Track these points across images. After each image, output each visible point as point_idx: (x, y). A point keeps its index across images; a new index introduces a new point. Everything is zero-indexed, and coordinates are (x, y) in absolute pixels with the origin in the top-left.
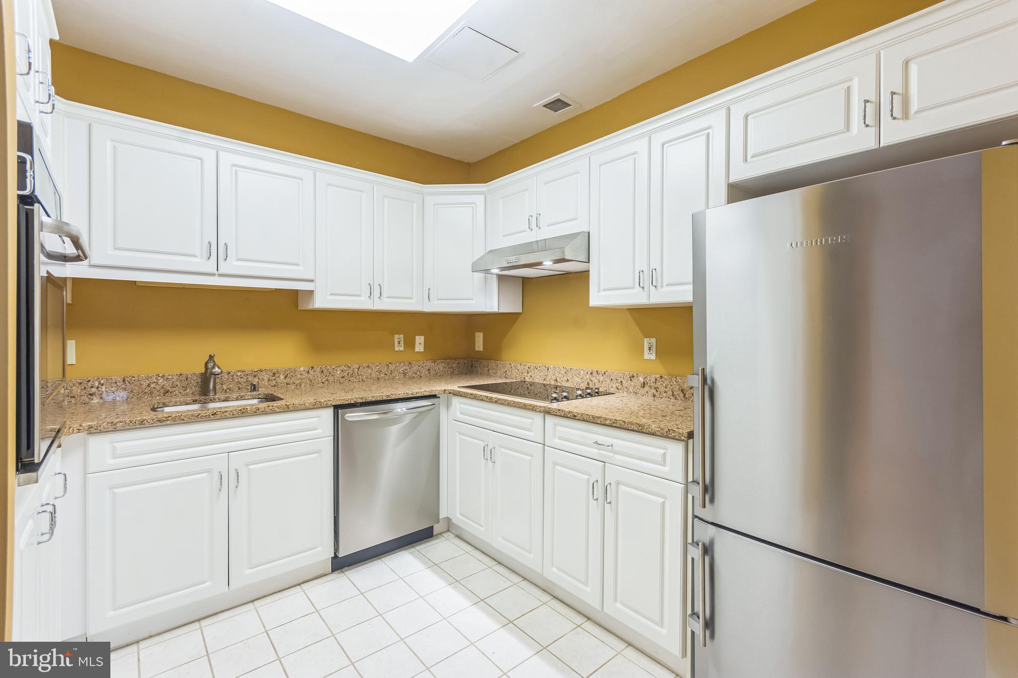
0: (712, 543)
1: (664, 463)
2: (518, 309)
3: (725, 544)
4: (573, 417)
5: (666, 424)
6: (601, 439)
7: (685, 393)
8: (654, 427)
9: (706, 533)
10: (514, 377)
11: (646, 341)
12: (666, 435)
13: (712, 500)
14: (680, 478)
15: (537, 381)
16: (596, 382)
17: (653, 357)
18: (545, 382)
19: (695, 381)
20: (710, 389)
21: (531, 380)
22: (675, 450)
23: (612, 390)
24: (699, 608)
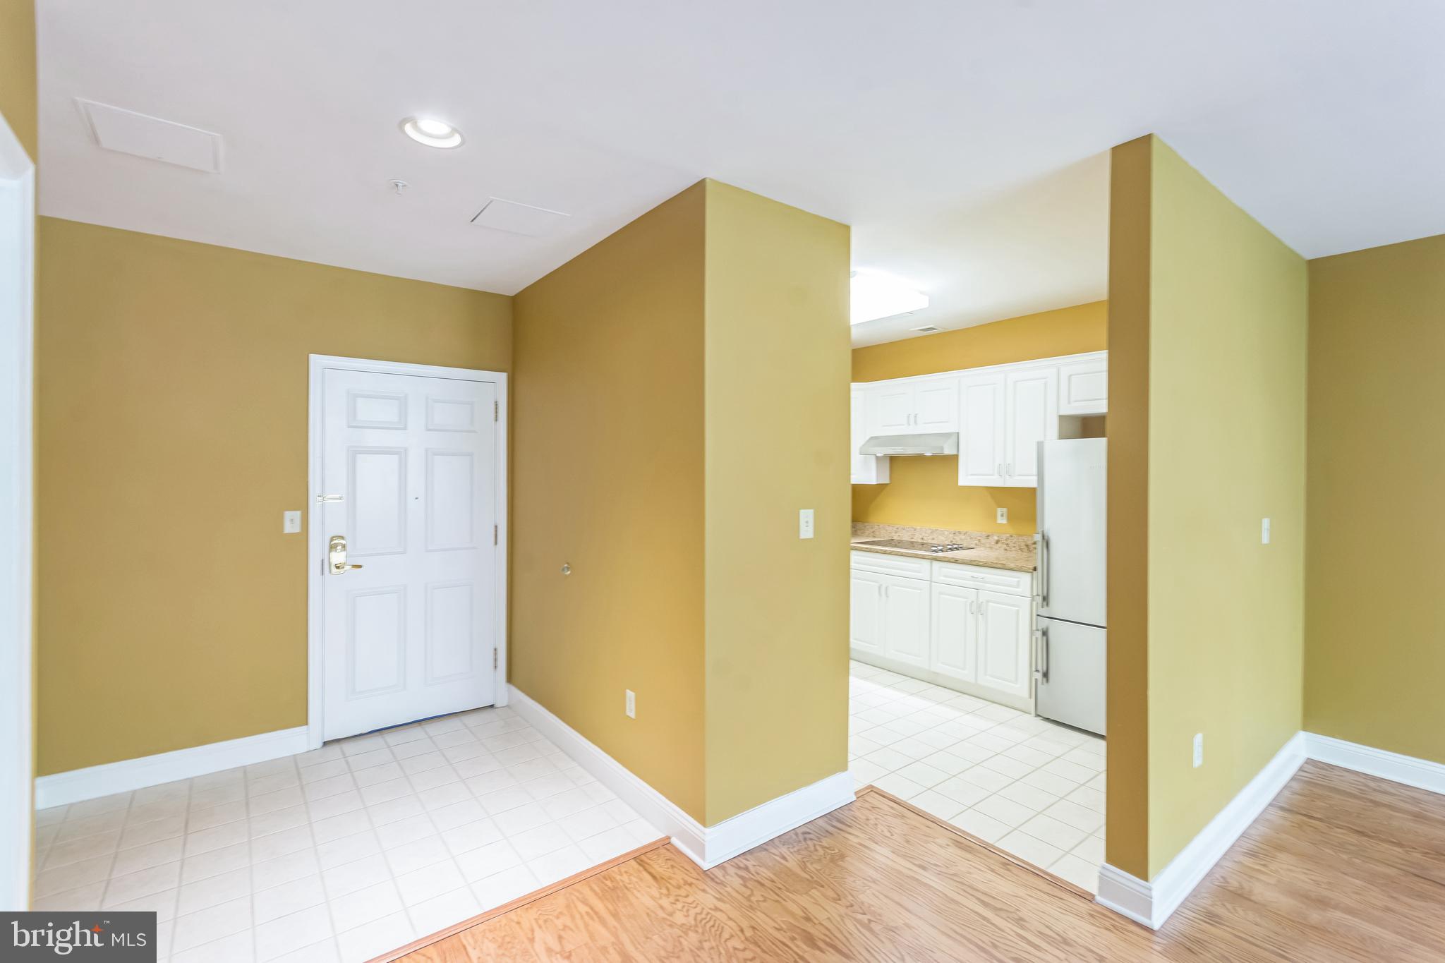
0: (1047, 629)
1: (1018, 586)
2: (887, 481)
3: (1056, 629)
4: (956, 561)
5: (1019, 564)
6: (975, 574)
7: (1029, 548)
8: (1012, 565)
9: (1045, 623)
10: (884, 536)
11: (999, 511)
12: (1020, 570)
13: (1047, 605)
14: (1029, 595)
15: (904, 539)
16: (958, 540)
17: (1004, 521)
18: (912, 540)
19: (1038, 538)
20: (1047, 543)
21: (899, 539)
22: (1026, 578)
23: (972, 546)
24: (1040, 668)
